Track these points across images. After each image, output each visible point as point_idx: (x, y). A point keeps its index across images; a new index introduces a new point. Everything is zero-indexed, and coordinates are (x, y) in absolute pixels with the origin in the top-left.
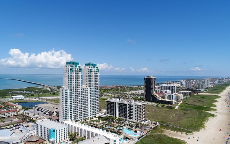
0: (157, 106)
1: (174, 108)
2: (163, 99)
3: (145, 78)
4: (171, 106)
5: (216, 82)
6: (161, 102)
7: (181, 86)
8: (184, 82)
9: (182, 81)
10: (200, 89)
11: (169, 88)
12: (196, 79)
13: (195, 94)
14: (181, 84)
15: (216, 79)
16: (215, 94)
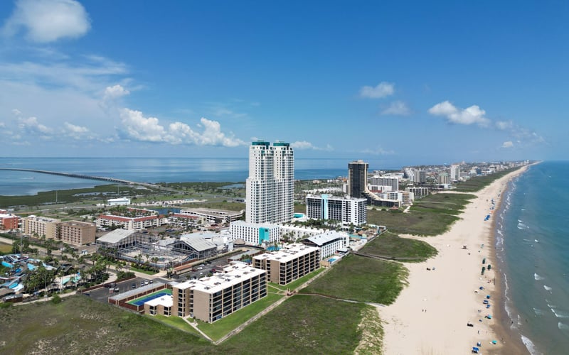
0: (374, 209)
1: (401, 212)
2: (382, 200)
3: (349, 165)
4: (395, 208)
5: (473, 171)
6: (379, 203)
7: (405, 180)
8: (410, 172)
9: (407, 169)
10: (442, 185)
11: (387, 182)
12: (432, 167)
13: (433, 193)
14: (406, 176)
15: (474, 165)
16: (470, 193)
